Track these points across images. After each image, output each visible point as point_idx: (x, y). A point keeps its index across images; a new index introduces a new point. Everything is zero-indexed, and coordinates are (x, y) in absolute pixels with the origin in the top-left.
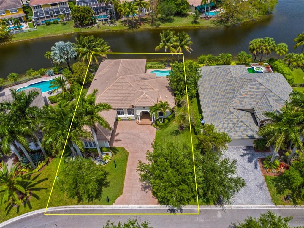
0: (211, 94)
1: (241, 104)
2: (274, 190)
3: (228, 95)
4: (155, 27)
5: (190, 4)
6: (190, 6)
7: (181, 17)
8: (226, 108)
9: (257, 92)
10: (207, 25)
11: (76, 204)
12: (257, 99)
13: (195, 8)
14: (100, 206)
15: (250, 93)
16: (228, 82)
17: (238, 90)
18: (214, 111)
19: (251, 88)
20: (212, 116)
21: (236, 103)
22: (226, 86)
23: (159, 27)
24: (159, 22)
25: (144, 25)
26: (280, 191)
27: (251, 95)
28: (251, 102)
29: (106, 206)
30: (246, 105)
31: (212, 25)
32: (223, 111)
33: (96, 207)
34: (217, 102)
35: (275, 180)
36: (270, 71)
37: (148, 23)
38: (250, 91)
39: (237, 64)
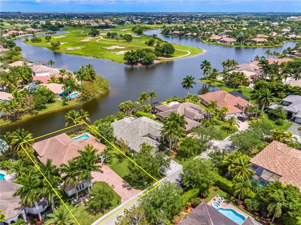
0: (124, 136)
1: (143, 133)
2: (178, 161)
3: (134, 133)
4: (35, 115)
5: (55, 93)
6: (56, 94)
7: (51, 103)
8: (137, 138)
9: (146, 126)
10: (75, 104)
11: (103, 215)
12: (148, 129)
13: (59, 95)
14: (116, 208)
15: (143, 127)
16: (128, 127)
17: (137, 128)
18: (133, 142)
19: (142, 125)
20: (133, 144)
21: (140, 134)
22: (129, 129)
23: (38, 114)
24: (36, 111)
25: (23, 116)
26: (180, 160)
27: (144, 128)
28: (146, 131)
29: (118, 207)
30: (145, 133)
31: (78, 103)
32: (138, 140)
33: (114, 210)
34: (131, 138)
35: (176, 158)
36: (136, 118)
37: (26, 113)
38: (143, 126)
39: (118, 120)
